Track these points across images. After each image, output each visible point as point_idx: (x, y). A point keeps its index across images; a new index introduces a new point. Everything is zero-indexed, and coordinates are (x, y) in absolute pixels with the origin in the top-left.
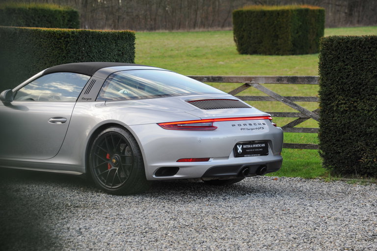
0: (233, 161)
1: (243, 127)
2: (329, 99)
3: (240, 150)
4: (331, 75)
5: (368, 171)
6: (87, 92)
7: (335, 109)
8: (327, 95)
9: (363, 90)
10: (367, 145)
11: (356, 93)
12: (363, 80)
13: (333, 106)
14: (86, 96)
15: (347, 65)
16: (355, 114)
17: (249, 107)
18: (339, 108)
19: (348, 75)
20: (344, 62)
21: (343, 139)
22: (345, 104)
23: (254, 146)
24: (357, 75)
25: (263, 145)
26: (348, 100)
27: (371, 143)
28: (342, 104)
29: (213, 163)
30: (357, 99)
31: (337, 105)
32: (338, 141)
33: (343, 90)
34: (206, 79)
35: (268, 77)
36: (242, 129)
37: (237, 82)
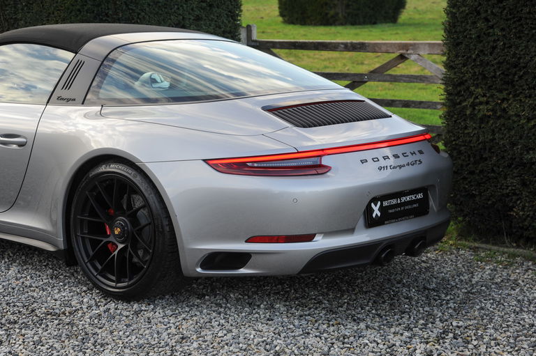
2: (458, 94)
3: (376, 212)
4: (463, 46)
5: (526, 233)
6: (68, 85)
7: (468, 112)
8: (455, 86)
9: (521, 77)
10: (524, 184)
11: (508, 83)
12: (520, 58)
13: (465, 107)
14: (66, 94)
15: (492, 27)
16: (504, 125)
17: (391, 117)
18: (476, 112)
19: (494, 48)
20: (487, 20)
21: (481, 172)
22: (487, 103)
23: (403, 199)
24: (510, 47)
25: (420, 196)
26: (492, 96)
27: (531, 181)
28: (481, 103)
29: (322, 243)
30: (509, 94)
31: (473, 106)
32: (472, 173)
33: (485, 77)
35: (434, 44)
36: (380, 168)
37: (387, 52)
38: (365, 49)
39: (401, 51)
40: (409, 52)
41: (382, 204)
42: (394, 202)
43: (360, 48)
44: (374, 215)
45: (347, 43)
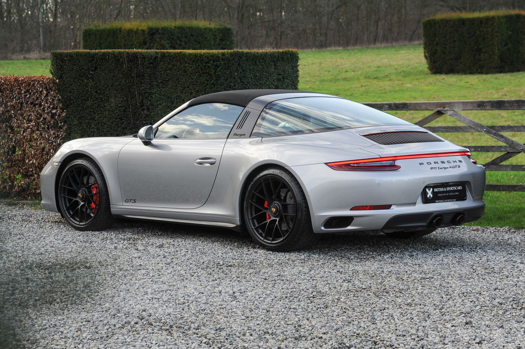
0: (421, 208)
1: (433, 165)
3: (430, 194)
6: (240, 126)
14: (239, 131)
17: (441, 141)
23: (448, 189)
25: (460, 188)
29: (396, 210)
34: (387, 106)
35: (466, 102)
36: (432, 168)
37: (427, 109)
38: (407, 108)
39: (439, 109)
40: (445, 109)
41: (433, 190)
42: (442, 189)
43: (403, 107)
44: (428, 196)
45: (391, 104)
